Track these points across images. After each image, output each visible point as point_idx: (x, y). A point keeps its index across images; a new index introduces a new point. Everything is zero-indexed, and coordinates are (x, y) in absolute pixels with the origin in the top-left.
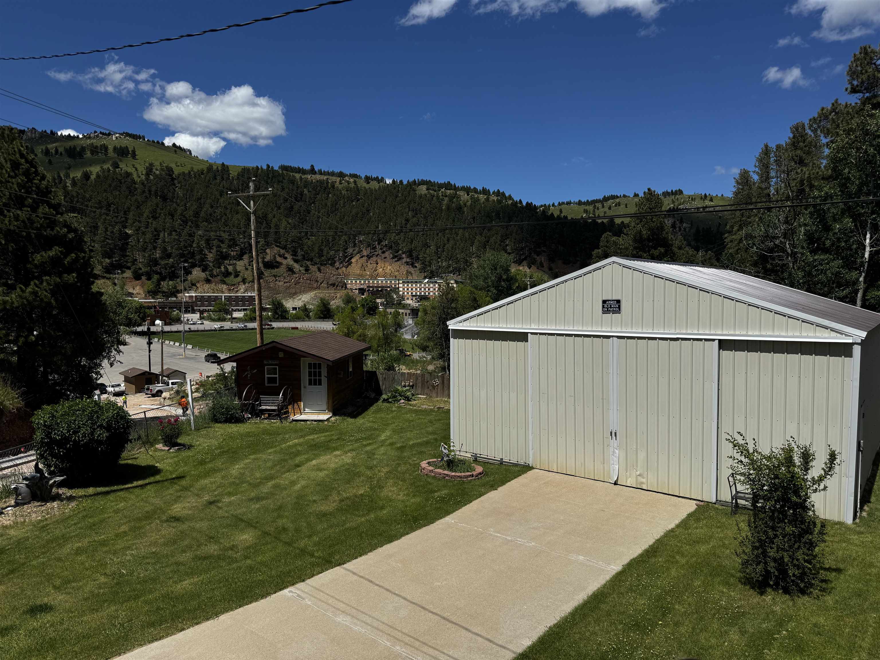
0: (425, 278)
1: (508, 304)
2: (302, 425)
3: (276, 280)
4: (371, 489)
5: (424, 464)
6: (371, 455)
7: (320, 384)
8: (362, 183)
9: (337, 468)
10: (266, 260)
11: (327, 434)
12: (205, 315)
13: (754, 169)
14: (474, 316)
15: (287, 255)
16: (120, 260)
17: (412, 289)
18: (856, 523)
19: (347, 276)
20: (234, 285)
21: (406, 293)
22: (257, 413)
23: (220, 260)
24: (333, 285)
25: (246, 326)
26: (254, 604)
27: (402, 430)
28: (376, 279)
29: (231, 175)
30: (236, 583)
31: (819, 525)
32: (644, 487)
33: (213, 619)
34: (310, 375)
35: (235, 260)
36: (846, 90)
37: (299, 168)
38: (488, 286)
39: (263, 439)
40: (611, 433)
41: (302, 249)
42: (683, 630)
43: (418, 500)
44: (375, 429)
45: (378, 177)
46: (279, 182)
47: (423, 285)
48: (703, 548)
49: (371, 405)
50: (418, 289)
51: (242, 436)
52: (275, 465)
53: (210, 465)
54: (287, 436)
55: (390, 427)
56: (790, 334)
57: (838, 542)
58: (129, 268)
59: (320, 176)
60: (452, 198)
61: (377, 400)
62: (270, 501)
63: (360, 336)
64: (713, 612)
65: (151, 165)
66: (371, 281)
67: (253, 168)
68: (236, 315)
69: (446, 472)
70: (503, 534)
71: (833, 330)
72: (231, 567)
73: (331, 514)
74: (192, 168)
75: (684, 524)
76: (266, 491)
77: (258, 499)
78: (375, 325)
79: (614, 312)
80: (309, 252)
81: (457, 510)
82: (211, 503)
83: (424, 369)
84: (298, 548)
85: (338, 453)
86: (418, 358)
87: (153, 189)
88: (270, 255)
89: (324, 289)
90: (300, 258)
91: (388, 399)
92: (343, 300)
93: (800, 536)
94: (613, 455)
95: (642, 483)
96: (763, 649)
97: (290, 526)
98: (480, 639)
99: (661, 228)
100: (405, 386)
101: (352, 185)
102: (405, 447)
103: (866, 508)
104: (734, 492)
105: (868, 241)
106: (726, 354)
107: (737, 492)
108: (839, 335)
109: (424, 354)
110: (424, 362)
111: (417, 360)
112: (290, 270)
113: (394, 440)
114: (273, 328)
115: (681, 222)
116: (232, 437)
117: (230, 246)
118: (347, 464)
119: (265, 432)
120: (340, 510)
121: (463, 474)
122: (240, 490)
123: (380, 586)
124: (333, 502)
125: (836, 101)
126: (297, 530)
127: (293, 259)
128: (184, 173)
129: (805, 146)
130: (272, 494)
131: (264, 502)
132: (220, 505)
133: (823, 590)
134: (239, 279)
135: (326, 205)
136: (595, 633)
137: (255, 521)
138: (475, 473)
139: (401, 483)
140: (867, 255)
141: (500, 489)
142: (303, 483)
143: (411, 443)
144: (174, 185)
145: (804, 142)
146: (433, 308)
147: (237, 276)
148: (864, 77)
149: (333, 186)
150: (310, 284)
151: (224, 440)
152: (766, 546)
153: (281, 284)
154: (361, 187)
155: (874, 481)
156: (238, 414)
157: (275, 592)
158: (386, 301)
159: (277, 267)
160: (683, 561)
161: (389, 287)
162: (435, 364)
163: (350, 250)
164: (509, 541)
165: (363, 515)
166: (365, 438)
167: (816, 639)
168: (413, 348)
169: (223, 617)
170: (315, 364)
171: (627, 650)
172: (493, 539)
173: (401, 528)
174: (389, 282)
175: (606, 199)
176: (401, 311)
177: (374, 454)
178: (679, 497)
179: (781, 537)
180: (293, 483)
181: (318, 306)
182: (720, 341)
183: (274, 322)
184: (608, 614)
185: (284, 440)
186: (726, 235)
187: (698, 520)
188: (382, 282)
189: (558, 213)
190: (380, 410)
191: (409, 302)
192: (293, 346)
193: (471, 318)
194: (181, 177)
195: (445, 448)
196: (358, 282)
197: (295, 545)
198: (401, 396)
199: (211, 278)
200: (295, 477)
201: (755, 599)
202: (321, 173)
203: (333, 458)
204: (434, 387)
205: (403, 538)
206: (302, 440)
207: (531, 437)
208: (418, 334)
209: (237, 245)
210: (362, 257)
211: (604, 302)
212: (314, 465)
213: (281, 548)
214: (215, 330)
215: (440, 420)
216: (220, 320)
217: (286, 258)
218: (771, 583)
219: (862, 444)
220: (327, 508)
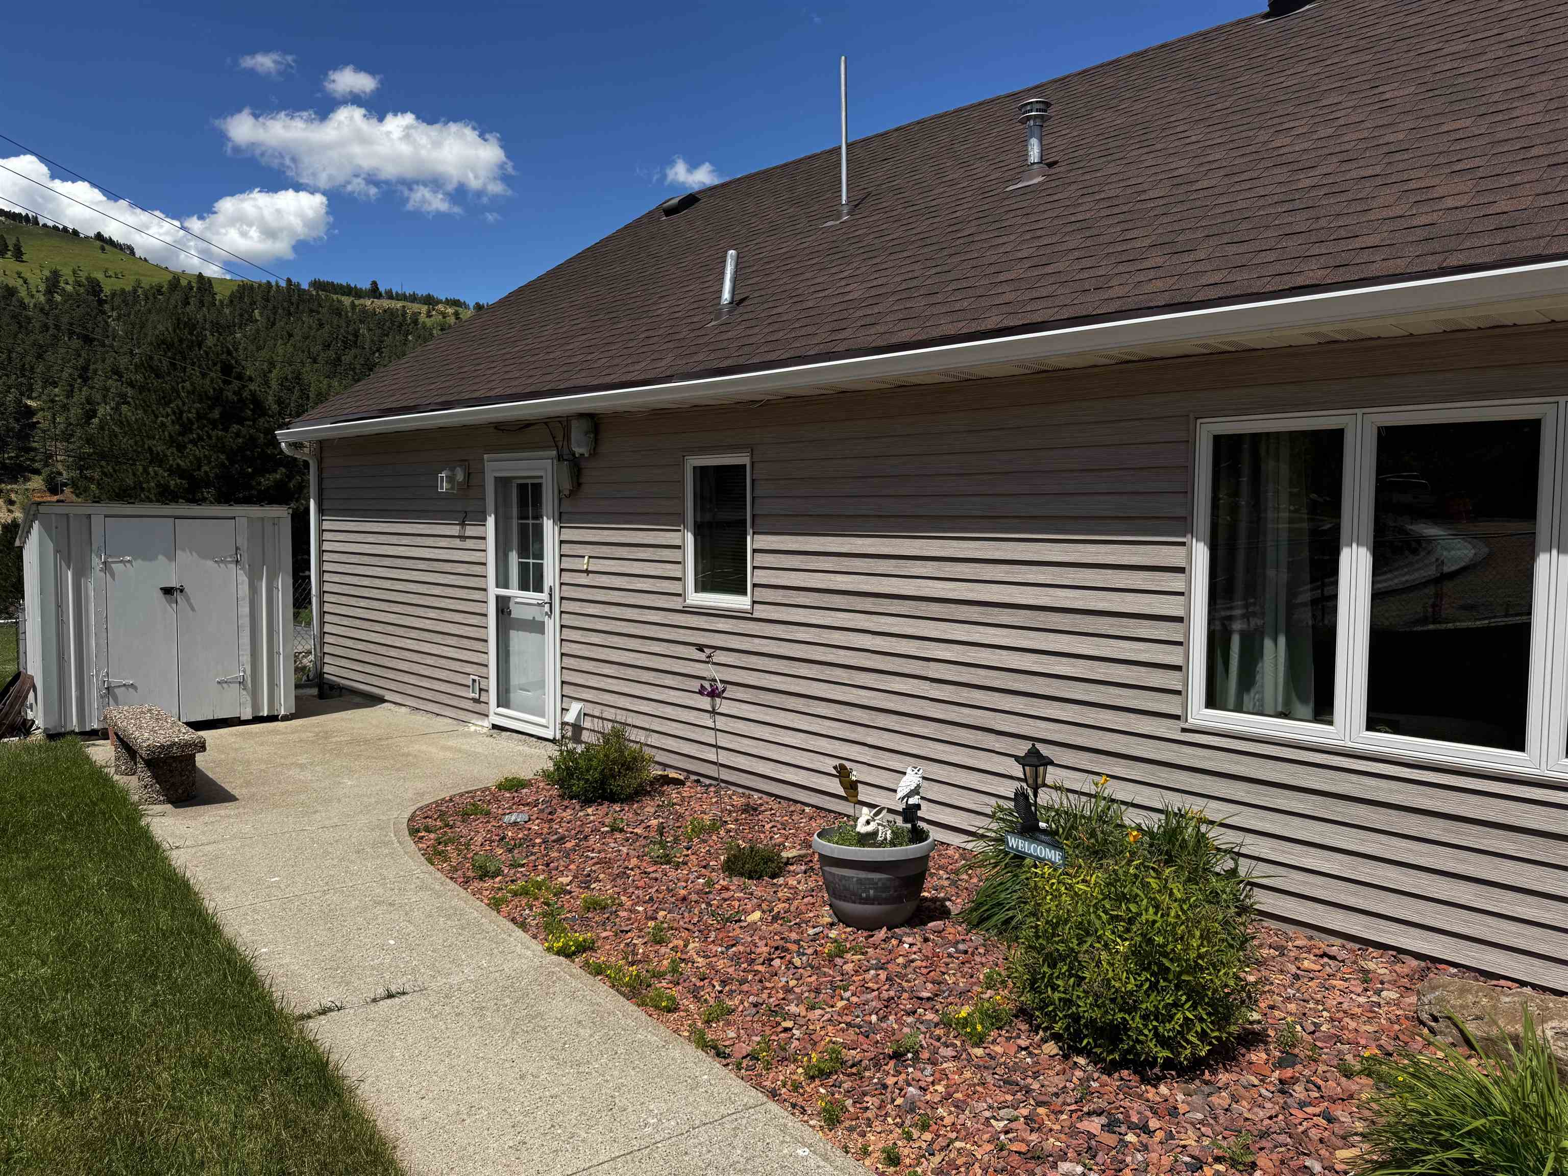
16: (17, 457)
29: (218, 297)
46: (312, 311)
58: (37, 472)
59: (389, 301)
65: (56, 274)
74: (138, 282)
87: (65, 319)
101: (452, 320)
128: (123, 291)
144: (104, 313)
194: (117, 301)
202: (390, 295)
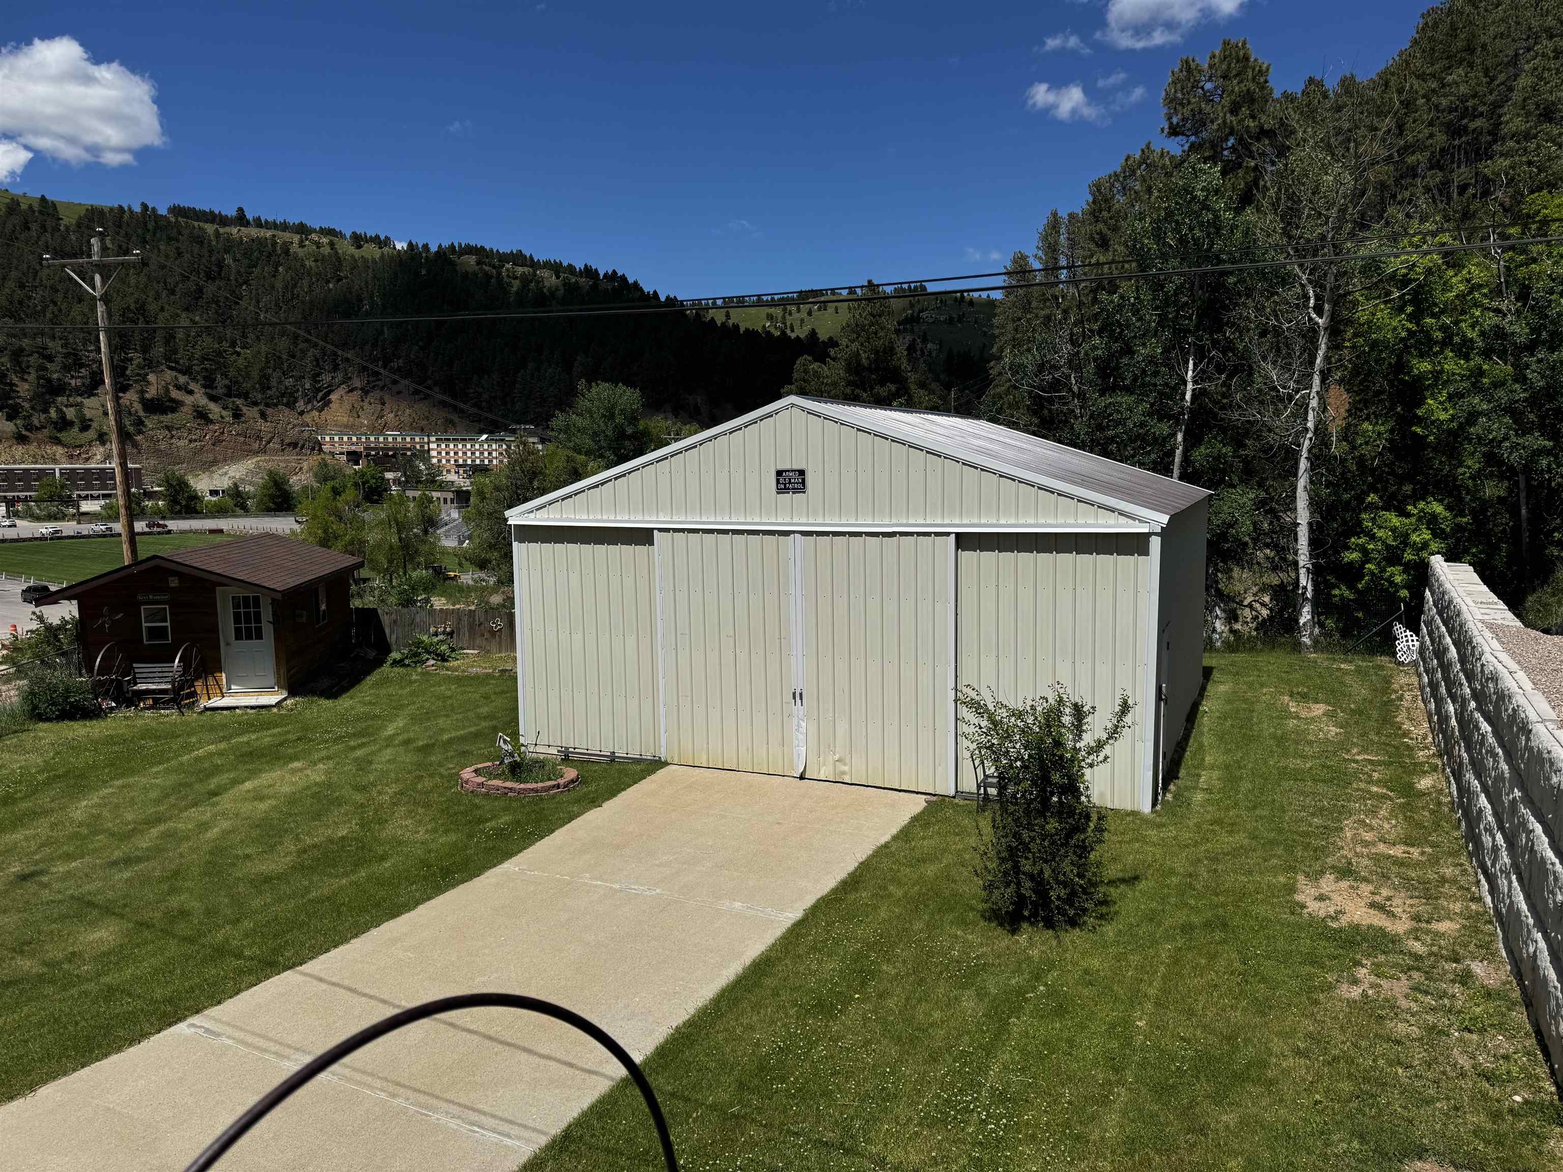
0: (481, 432)
1: (616, 479)
2: (226, 716)
3: (172, 437)
4: (362, 826)
5: (467, 773)
6: (363, 765)
7: (259, 637)
8: (346, 248)
9: (294, 793)
10: (147, 396)
11: (276, 731)
12: (20, 507)
13: (1035, 251)
14: (555, 501)
15: (192, 386)
17: (456, 453)
18: (1156, 812)
19: (321, 428)
20: (81, 446)
21: (444, 461)
22: (130, 699)
23: (47, 397)
24: (294, 445)
25: (110, 529)
26: (114, 1058)
27: (429, 715)
28: (381, 433)
29: (63, 222)
30: (77, 1024)
31: (1094, 817)
32: (847, 780)
33: (24, 1095)
34: (237, 619)
35: (81, 395)
36: (1162, 130)
37: (212, 212)
38: (600, 448)
39: (142, 747)
40: (794, 694)
41: (225, 375)
42: (891, 1003)
43: (453, 837)
44: (376, 717)
45: (377, 237)
46: (170, 239)
47: (477, 446)
48: (931, 870)
49: (368, 672)
50: (469, 454)
51: (95, 743)
52: (167, 796)
53: (25, 805)
54: (194, 740)
55: (407, 712)
56: (1061, 521)
57: (1129, 843)
59: (257, 230)
60: (525, 281)
61: (379, 663)
62: (153, 864)
63: (351, 542)
64: (938, 969)
66: (372, 439)
67: (111, 209)
68: (86, 506)
69: (509, 784)
70: (606, 881)
71: (1122, 513)
72: (67, 994)
73: (279, 877)
75: (905, 834)
76: (145, 845)
77: (128, 861)
78: (381, 522)
79: (796, 491)
80: (240, 379)
81: (525, 848)
82: (24, 878)
83: (484, 601)
84: (211, 946)
85: (296, 765)
86: (471, 582)
88: (155, 385)
89: (275, 452)
90: (220, 391)
91: (402, 660)
92: (316, 475)
93: (1069, 836)
94: (797, 730)
95: (844, 773)
96: (1009, 1018)
97: (196, 905)
98: (553, 1063)
99: (890, 350)
100: (436, 634)
101: (326, 250)
102: (433, 745)
103: (1172, 787)
104: (981, 777)
105: (1190, 373)
106: (967, 556)
107: (986, 776)
108: (1130, 521)
109: (483, 575)
110: (484, 589)
111: (468, 587)
112: (202, 415)
113: (412, 735)
114: (169, 532)
115: (925, 340)
116: (75, 748)
117: (66, 368)
118: (316, 784)
119: (147, 734)
120: (298, 868)
121: (540, 785)
122: (91, 847)
123: (371, 997)
124: (285, 856)
125: (1148, 147)
126: (210, 912)
127: (206, 394)
129: (1111, 218)
130: (157, 851)
131: (142, 866)
132: (45, 879)
133: (1102, 917)
134: (91, 434)
135: (273, 287)
136: (752, 1028)
137: (120, 903)
138: (561, 781)
139: (420, 810)
140: (1188, 397)
141: (605, 805)
142: (226, 824)
143: (446, 737)
145: (1109, 212)
146: (497, 488)
147: (85, 427)
148: (1187, 111)
149: (287, 252)
150: (245, 443)
151: (58, 753)
152: (1018, 856)
153: (181, 443)
154: (344, 253)
155: (1187, 745)
156: (88, 701)
157: (159, 1031)
158: (405, 474)
159: (173, 410)
160: (900, 893)
161: (409, 449)
162: (503, 593)
163: (326, 378)
164: (616, 891)
165: (346, 874)
166: (354, 735)
167: (1086, 992)
168: (460, 565)
169: (45, 1091)
170: (246, 599)
171: (800, 1048)
172: (588, 892)
173: (417, 891)
174: (408, 439)
175: (805, 296)
176: (435, 495)
177: (370, 763)
178: (900, 791)
179: (1038, 841)
180: (204, 826)
181: (264, 487)
182: (958, 535)
183: (173, 519)
184: (776, 993)
185: (188, 748)
186: (992, 364)
187: (926, 825)
188: (395, 439)
189: (724, 319)
190: (386, 681)
191: (452, 477)
192: (195, 565)
193: (551, 503)
195: (505, 741)
196: (345, 438)
197: (203, 940)
198: (429, 653)
199: (27, 433)
200: (209, 814)
201: (1003, 940)
202: (259, 223)
203: (287, 776)
204: (493, 633)
205: (421, 907)
206: (222, 746)
207: (662, 711)
208: (470, 538)
209: (82, 366)
210: (351, 391)
211: (779, 473)
212: (249, 791)
213: (173, 948)
214: (43, 538)
215: (503, 692)
216: (52, 517)
217: (191, 392)
218: (1026, 913)
219: (1164, 690)
220: (273, 866)
